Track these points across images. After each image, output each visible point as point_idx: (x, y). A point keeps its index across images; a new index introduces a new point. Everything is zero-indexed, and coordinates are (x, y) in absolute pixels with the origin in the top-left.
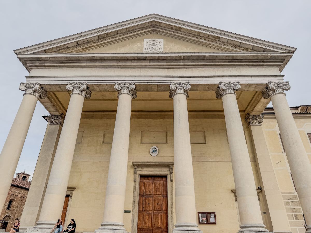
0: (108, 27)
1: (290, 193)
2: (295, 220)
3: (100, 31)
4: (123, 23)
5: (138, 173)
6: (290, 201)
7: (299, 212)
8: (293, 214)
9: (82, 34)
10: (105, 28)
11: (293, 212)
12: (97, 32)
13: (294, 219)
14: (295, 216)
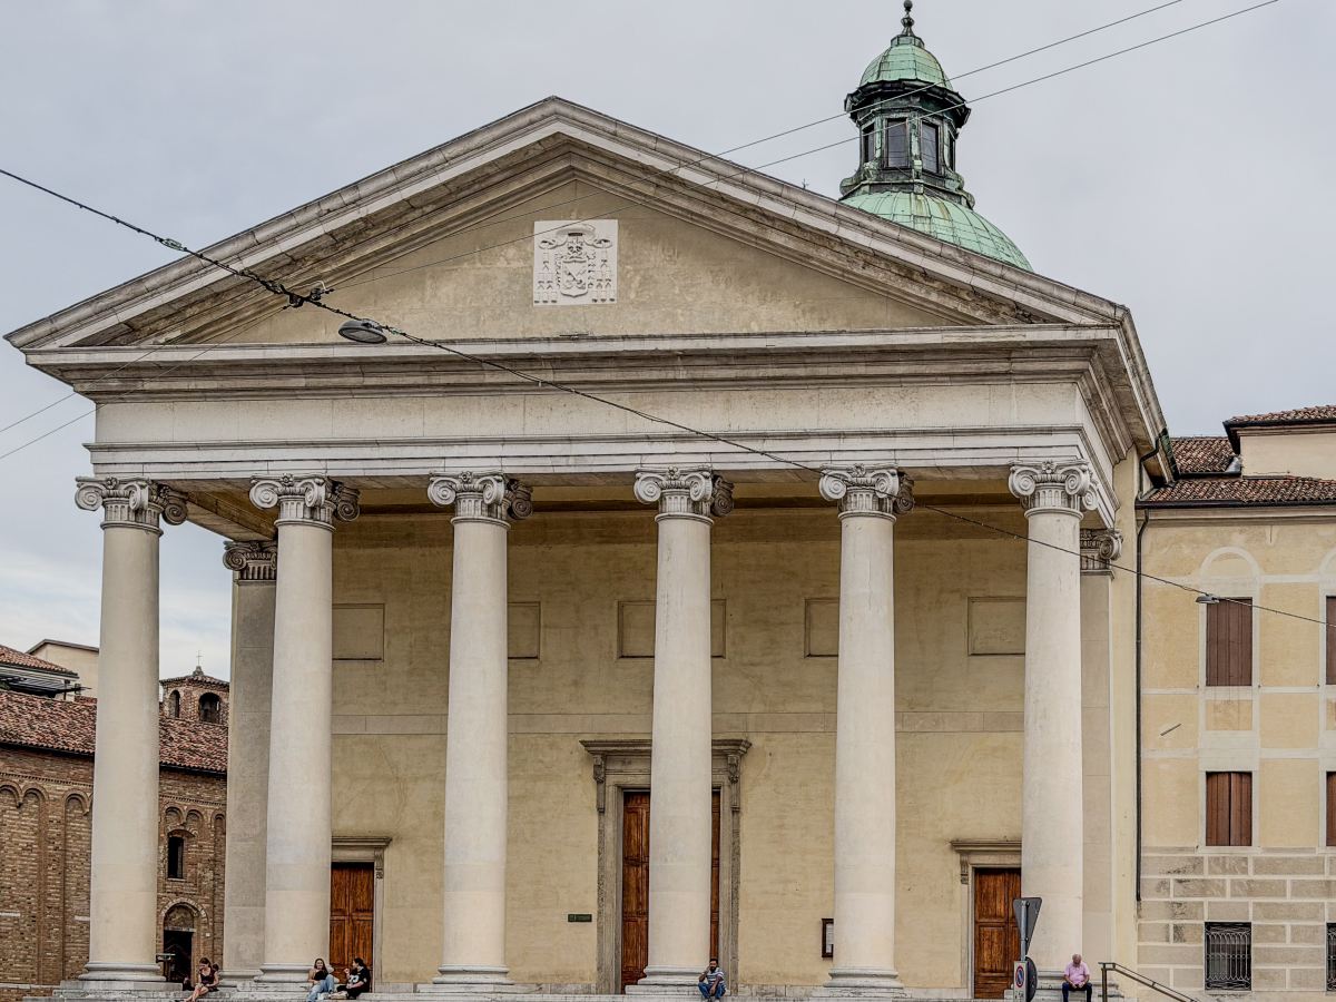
0: (363, 191)
1: (1181, 849)
2: (1172, 944)
3: (329, 211)
4: (423, 164)
5: (611, 780)
6: (1172, 878)
7: (1196, 917)
8: (1171, 923)
9: (260, 236)
10: (347, 198)
11: (1174, 916)
12: (320, 219)
13: (1168, 941)
14: (1176, 928)
